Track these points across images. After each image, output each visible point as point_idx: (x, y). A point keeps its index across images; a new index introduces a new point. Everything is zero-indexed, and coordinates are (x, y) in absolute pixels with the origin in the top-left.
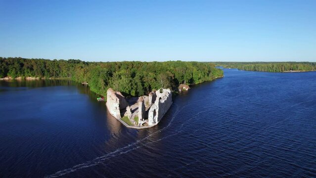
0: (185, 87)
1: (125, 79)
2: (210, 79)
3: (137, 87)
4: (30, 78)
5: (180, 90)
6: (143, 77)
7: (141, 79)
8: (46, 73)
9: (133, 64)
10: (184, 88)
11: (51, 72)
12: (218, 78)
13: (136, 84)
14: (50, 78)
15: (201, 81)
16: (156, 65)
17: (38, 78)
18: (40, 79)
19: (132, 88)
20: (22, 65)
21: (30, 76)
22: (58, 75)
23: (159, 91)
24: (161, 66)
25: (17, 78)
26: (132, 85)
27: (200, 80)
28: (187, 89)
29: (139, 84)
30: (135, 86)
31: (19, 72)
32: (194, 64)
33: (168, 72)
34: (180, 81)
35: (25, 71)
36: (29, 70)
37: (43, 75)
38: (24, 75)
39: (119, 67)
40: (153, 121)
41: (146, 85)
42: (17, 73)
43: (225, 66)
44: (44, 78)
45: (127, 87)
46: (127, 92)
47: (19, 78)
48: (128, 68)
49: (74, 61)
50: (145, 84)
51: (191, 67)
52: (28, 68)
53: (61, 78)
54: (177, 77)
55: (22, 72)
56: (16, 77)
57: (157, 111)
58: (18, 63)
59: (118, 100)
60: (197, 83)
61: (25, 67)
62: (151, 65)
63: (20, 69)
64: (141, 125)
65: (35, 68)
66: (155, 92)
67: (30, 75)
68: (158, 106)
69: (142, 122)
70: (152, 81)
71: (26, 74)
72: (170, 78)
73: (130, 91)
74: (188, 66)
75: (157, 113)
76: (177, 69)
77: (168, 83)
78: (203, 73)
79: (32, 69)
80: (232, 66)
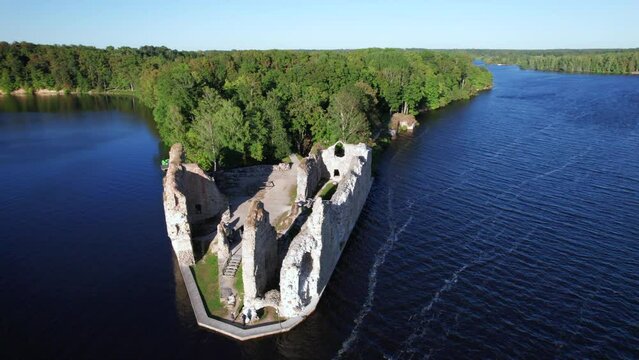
0: (405, 122)
1: (230, 111)
2: (464, 94)
3: (270, 132)
4: (46, 92)
5: (393, 132)
6: (289, 100)
7: (282, 108)
8: (80, 79)
9: (270, 57)
10: (403, 124)
11: (91, 76)
12: (482, 92)
13: (267, 123)
14: (90, 92)
15: (443, 102)
16: (331, 62)
17: (62, 92)
18: (68, 93)
19: (254, 137)
20: (25, 60)
21: (44, 88)
22: (108, 84)
23: (332, 149)
24: (343, 63)
25: (16, 92)
26: (252, 127)
27: (442, 99)
28: (411, 128)
29: (277, 123)
30: (264, 131)
31: (18, 79)
32: (428, 56)
33: (360, 84)
34: (394, 106)
35: (33, 76)
36: (39, 73)
37: (75, 84)
38: (31, 85)
39: (237, 67)
40: (297, 301)
41: (297, 126)
42: (13, 80)
43: (488, 60)
44: (77, 92)
45: (239, 135)
46: (240, 147)
47: (21, 92)
48: (257, 69)
49: (154, 49)
50: (294, 121)
51: (421, 65)
52: (38, 67)
53: (115, 91)
54: (385, 93)
55: (26, 79)
56: (14, 89)
57: (316, 255)
58: (15, 55)
59: (183, 200)
60: (434, 106)
61: (29, 66)
62: (316, 61)
63: (21, 70)
64: (254, 314)
65: (54, 67)
66: (319, 153)
67: (45, 84)
68: (319, 238)
69: (259, 304)
70: (315, 114)
71: (35, 83)
72: (366, 101)
73: (247, 146)
74: (412, 64)
75: (316, 264)
76: (385, 71)
77: (359, 122)
78: (449, 80)
79: (46, 71)
80: (504, 60)
